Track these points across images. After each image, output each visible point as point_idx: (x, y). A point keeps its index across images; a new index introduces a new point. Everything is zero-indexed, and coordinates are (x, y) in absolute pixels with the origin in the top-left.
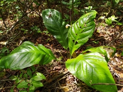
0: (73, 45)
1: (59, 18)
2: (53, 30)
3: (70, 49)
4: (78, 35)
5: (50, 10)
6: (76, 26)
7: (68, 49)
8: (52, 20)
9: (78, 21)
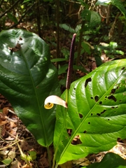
0: (65, 142)
1: (42, 57)
2: (12, 91)
3: (57, 149)
4: (86, 120)
5: (21, 32)
6: (83, 89)
7: (52, 147)
8: (17, 60)
9: (92, 76)
